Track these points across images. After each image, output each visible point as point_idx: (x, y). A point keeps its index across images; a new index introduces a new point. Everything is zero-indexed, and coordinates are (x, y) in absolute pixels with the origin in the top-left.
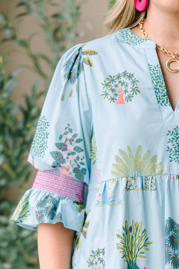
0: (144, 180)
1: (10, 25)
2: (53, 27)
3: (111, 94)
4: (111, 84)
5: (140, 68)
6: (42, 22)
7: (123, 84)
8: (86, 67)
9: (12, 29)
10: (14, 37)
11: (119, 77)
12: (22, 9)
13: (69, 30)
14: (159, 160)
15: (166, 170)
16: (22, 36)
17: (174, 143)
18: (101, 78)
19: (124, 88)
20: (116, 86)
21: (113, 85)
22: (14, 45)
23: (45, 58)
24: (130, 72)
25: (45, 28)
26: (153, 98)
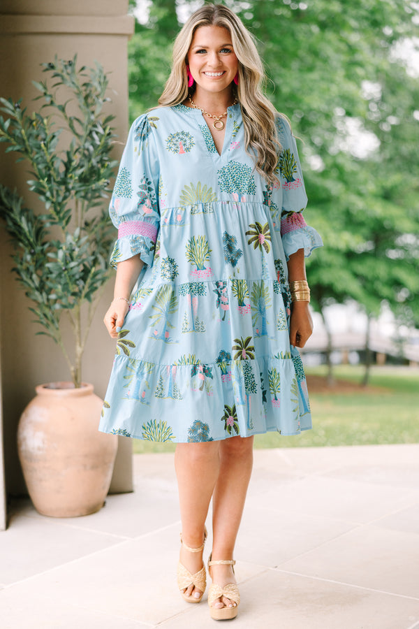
0: (204, 206)
1: (48, 93)
2: (84, 94)
3: (174, 147)
4: (173, 140)
5: (193, 127)
6: (75, 90)
7: (182, 139)
8: (153, 128)
9: (51, 96)
10: (52, 103)
11: (178, 134)
12: (58, 80)
13: (98, 96)
14: (213, 192)
15: (219, 198)
16: (58, 102)
17: (223, 178)
18: (165, 137)
19: (183, 142)
20: (177, 141)
21: (174, 140)
22: (54, 110)
23: (77, 120)
24: (186, 131)
25: (78, 94)
26: (205, 147)
